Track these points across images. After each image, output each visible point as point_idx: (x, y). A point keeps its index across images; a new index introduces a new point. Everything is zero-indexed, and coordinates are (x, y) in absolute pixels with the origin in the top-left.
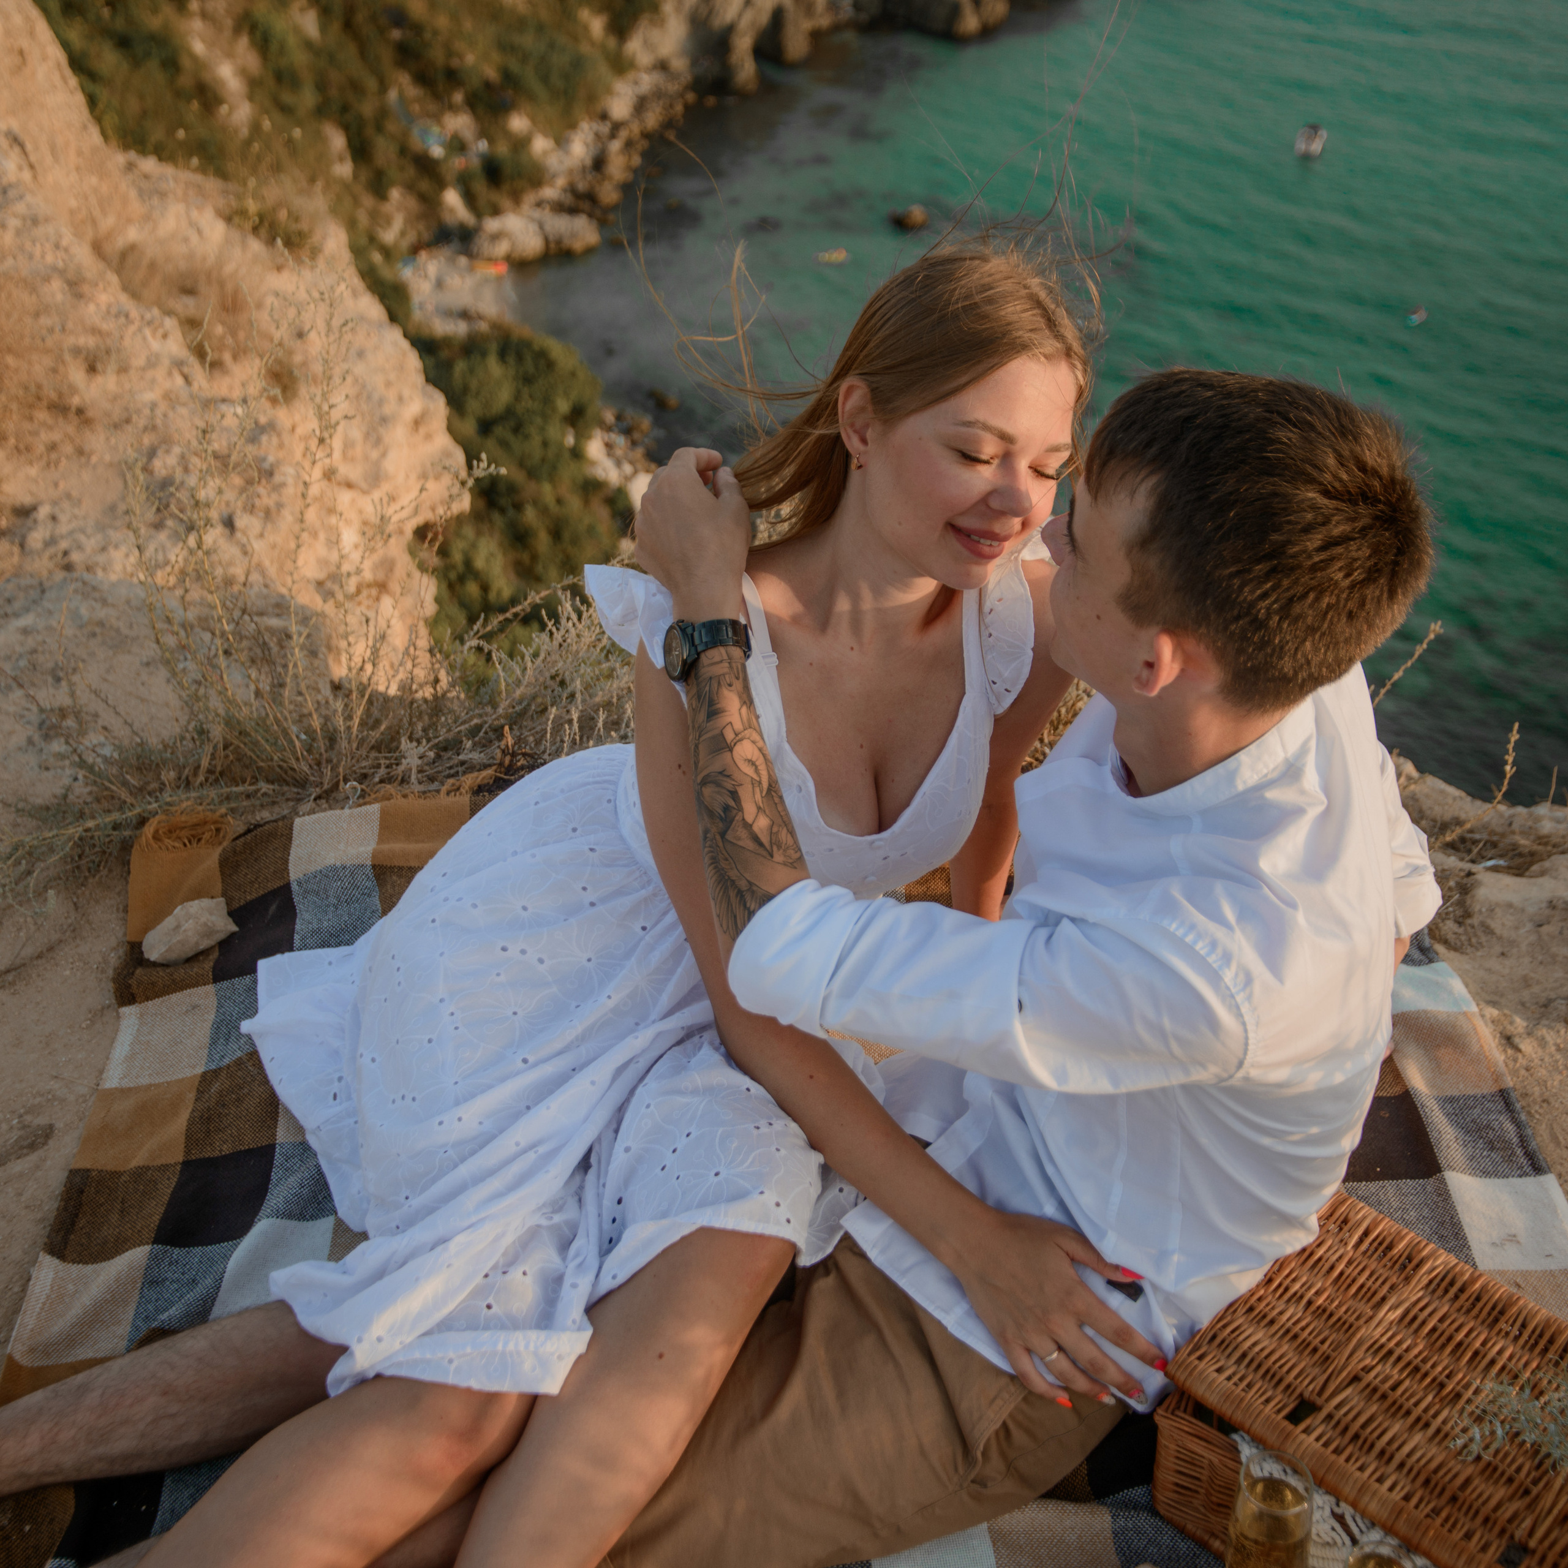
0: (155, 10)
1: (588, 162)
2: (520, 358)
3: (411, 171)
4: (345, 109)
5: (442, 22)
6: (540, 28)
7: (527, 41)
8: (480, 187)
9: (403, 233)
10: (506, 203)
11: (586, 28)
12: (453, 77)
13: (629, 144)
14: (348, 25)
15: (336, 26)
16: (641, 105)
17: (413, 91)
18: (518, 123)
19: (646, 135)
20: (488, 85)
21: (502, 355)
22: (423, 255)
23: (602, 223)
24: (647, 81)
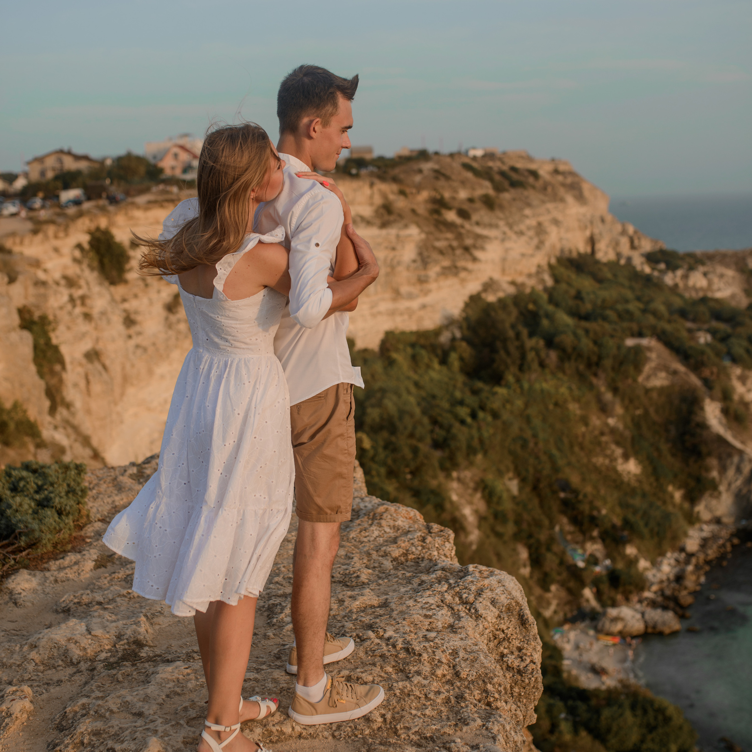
0: (435, 477)
1: (672, 577)
2: (645, 712)
3: (565, 575)
4: (530, 536)
5: (589, 489)
6: (644, 495)
7: (637, 502)
8: (605, 587)
9: (555, 612)
10: (620, 598)
11: (672, 497)
12: (594, 521)
13: (697, 567)
14: (535, 488)
15: (528, 489)
16: (704, 543)
17: (569, 528)
18: (630, 550)
19: (708, 562)
20: (614, 526)
21: (633, 707)
22: (566, 627)
23: (682, 617)
24: (707, 530)
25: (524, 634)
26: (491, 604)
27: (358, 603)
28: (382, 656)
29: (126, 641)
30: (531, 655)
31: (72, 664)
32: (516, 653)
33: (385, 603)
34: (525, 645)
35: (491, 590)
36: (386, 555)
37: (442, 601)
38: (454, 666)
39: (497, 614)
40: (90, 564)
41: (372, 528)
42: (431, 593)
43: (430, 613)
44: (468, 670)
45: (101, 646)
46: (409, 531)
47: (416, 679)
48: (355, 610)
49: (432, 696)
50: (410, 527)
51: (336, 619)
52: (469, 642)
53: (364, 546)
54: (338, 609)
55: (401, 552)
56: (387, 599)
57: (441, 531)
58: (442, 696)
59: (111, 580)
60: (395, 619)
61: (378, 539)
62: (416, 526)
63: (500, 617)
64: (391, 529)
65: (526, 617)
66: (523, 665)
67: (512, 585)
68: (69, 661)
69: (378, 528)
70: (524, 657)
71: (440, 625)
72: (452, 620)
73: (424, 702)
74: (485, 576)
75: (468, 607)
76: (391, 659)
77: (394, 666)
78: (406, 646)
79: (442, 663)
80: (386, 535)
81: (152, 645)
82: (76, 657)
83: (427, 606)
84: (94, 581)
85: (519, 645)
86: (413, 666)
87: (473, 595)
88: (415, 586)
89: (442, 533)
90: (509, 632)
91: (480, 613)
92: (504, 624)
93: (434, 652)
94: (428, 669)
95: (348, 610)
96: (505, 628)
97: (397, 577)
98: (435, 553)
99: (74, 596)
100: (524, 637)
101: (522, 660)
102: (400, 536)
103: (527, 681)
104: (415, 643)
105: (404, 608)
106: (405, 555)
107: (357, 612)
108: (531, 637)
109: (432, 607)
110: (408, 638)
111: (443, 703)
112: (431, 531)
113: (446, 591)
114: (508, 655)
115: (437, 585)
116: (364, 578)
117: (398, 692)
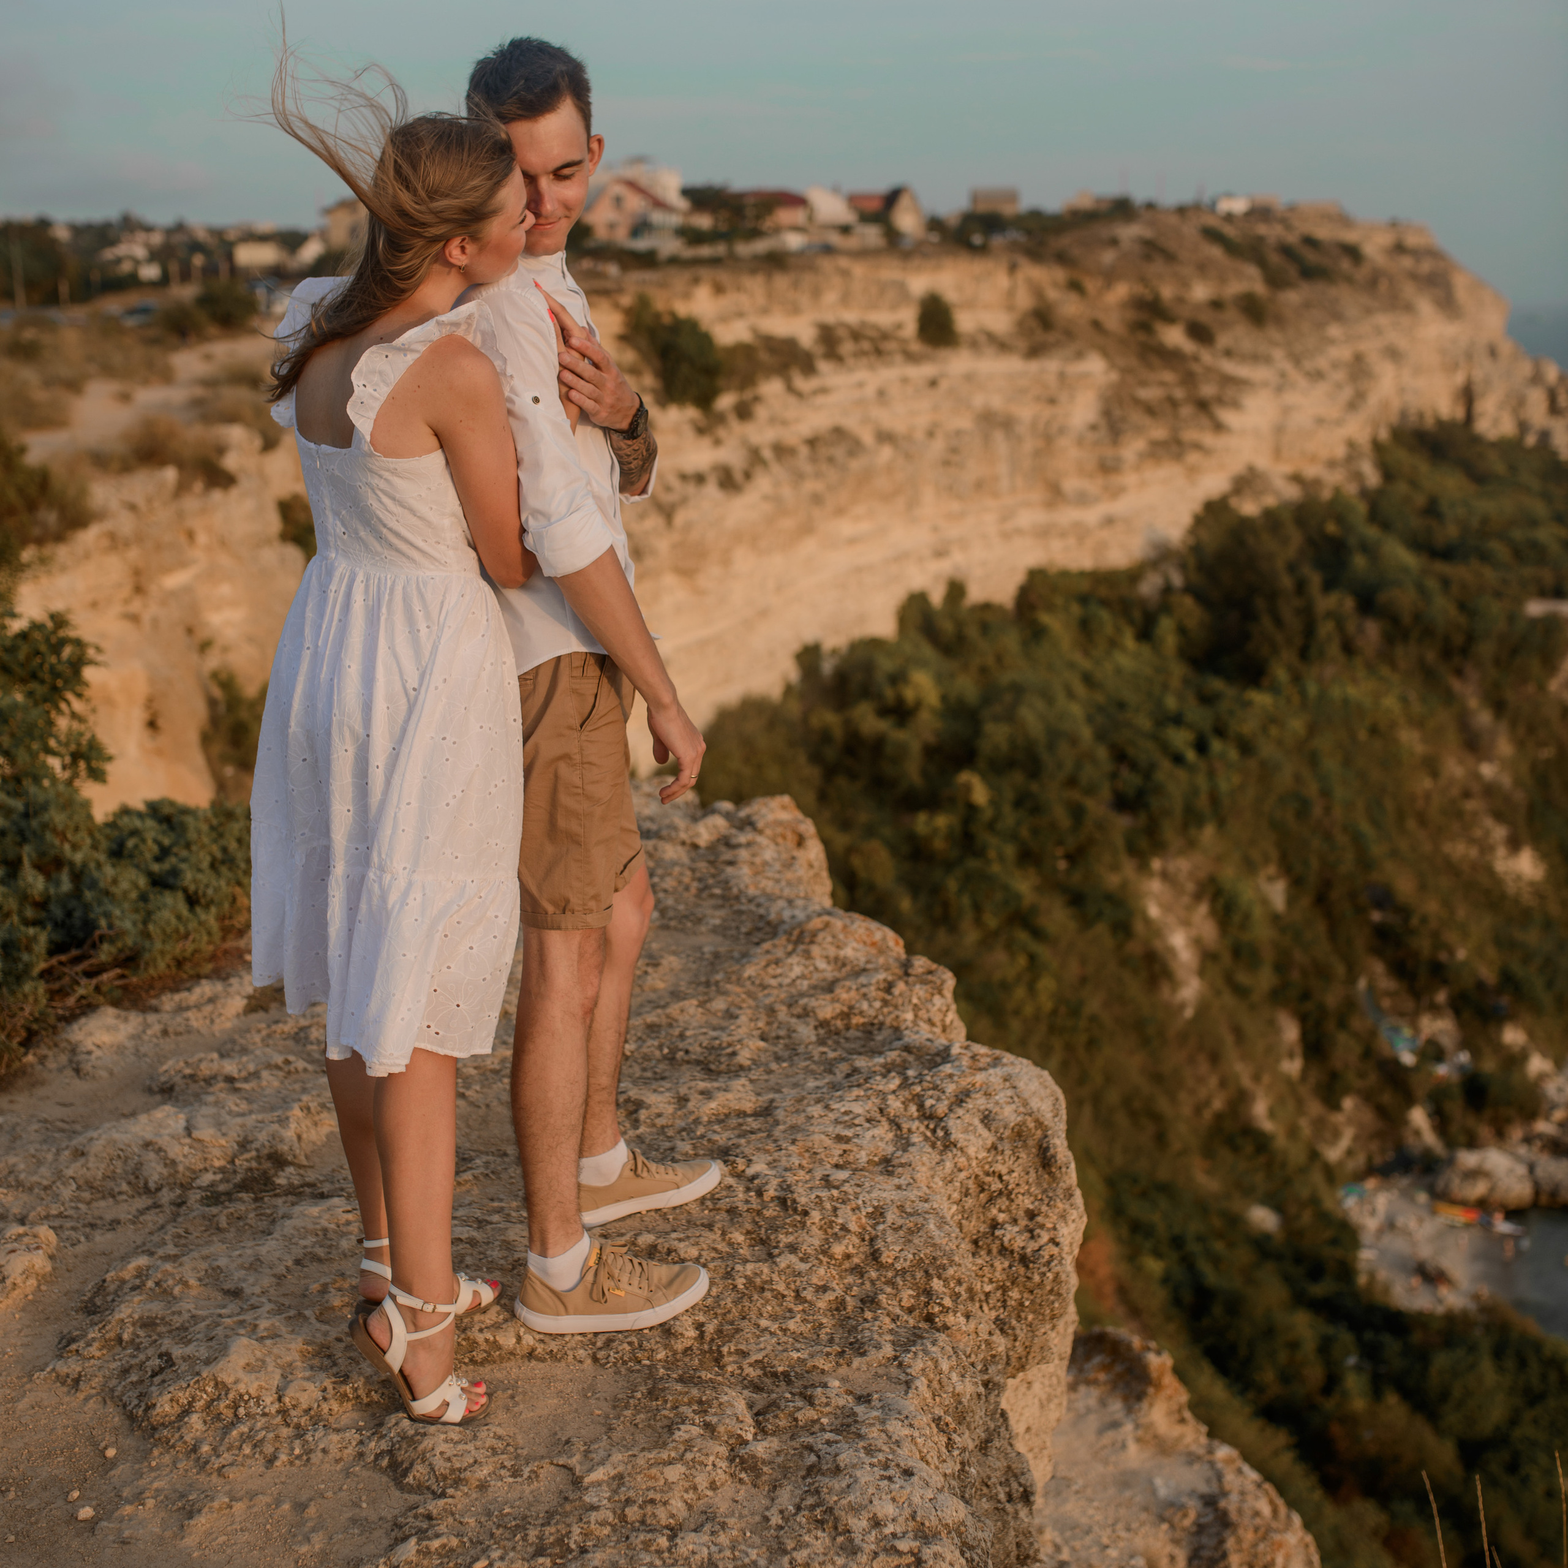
0: (1115, 867)
2: (1522, 1364)
3: (1373, 1078)
4: (1306, 996)
5: (1432, 907)
6: (1548, 924)
7: (1532, 937)
8: (1455, 1108)
9: (1350, 1153)
10: (1485, 1131)
12: (1439, 972)
14: (1321, 900)
15: (1306, 901)
17: (1386, 983)
18: (1513, 1036)
20: (1480, 985)
21: (1498, 1353)
22: (1371, 1184)
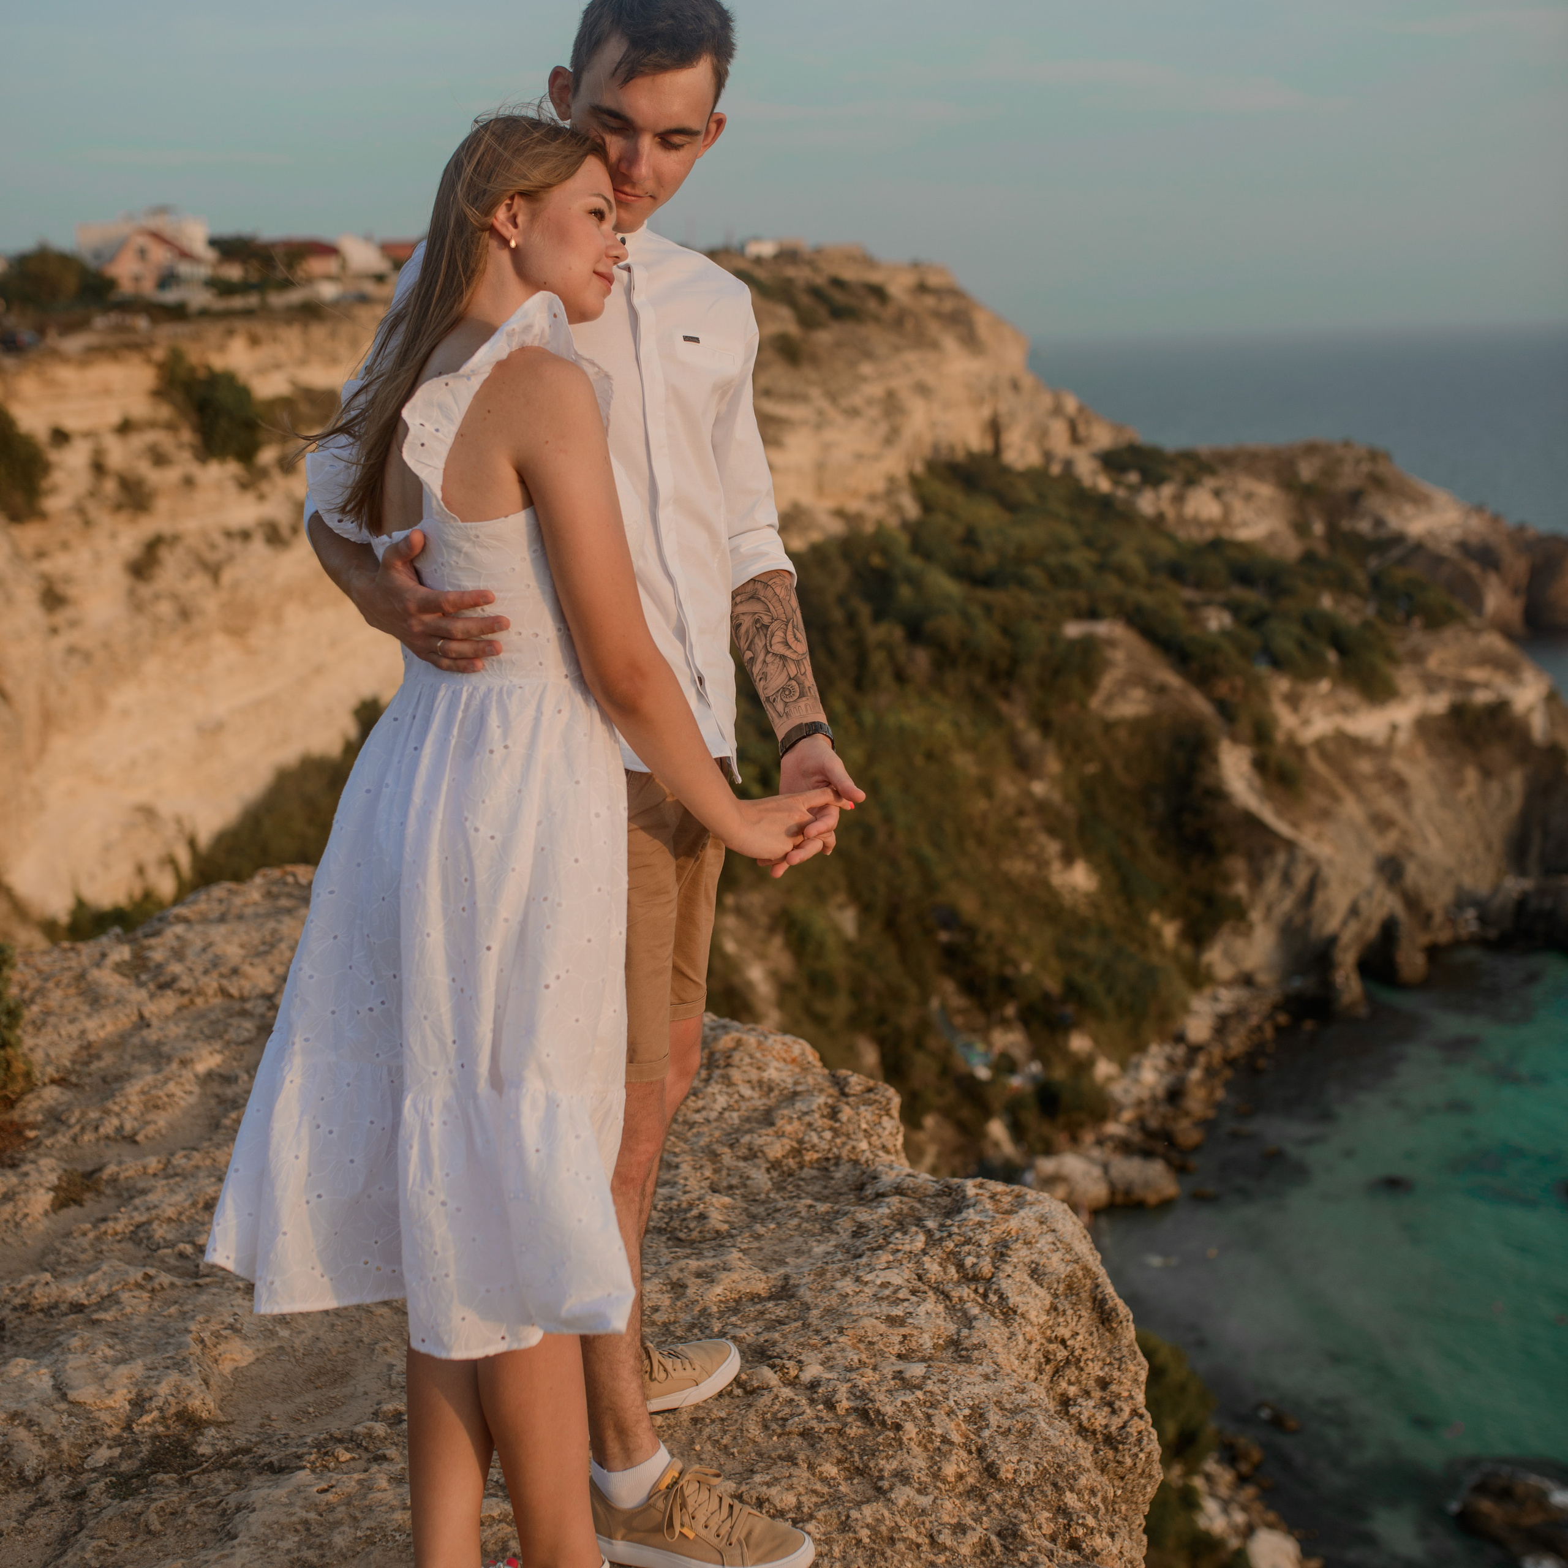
1: (1160, 1092)
3: (951, 1095)
4: (882, 1020)
5: (995, 924)
6: (1104, 933)
7: (1090, 946)
8: (1030, 1117)
10: (1061, 1138)
11: (1158, 935)
12: (1007, 986)
13: (1210, 1072)
14: (891, 925)
15: (876, 927)
16: (1222, 1025)
17: (958, 1001)
18: (1079, 1043)
19: (1230, 1062)
20: (1046, 997)
23: (1180, 1169)
24: (1227, 998)
25: (1109, 1346)
26: (1032, 1277)
27: (719, 1290)
28: (806, 1434)
29: (155, 1414)
30: (1131, 1397)
31: (23, 1481)
32: (1097, 1394)
33: (783, 1288)
34: (1116, 1374)
35: (1028, 1243)
36: (752, 1155)
37: (920, 1278)
38: (980, 1451)
39: (1047, 1303)
40: (42, 1199)
41: (710, 1090)
42: (891, 1258)
43: (898, 1311)
44: (1015, 1459)
45: (94, 1429)
46: (795, 1094)
47: (903, 1495)
48: (715, 1309)
49: (946, 1538)
50: (796, 1083)
51: (672, 1333)
52: (1007, 1385)
53: (698, 1135)
54: (672, 1306)
55: (788, 1147)
56: (786, 1277)
57: (870, 1090)
58: (973, 1538)
59: (98, 1239)
60: (817, 1332)
61: (727, 1114)
62: (810, 1080)
63: (1056, 1309)
64: (753, 1088)
65: (1110, 1303)
66: (1116, 1422)
67: (1070, 1227)
68: (15, 1474)
69: (725, 1089)
70: (1117, 1404)
71: (927, 1341)
72: (952, 1328)
73: (931, 1557)
74: (1007, 1207)
75: (981, 1290)
76: (830, 1440)
77: (839, 1462)
78: (859, 1403)
79: (952, 1443)
80: (744, 1105)
81: (223, 1419)
82: (33, 1462)
83: (887, 1292)
84: (57, 1244)
85: (1101, 1374)
86: (888, 1458)
87: (988, 1259)
88: (845, 1237)
89: (872, 1095)
90: (1076, 1343)
91: (1011, 1302)
92: (1066, 1326)
93: (929, 1417)
94: (923, 1464)
95: (697, 1309)
96: (1067, 1335)
97: (796, 1214)
98: (864, 1145)
99: (13, 1289)
100: (1110, 1352)
101: (1114, 1412)
102: (778, 1106)
103: (1129, 1461)
104: (881, 1397)
105: (834, 1300)
106: (797, 1152)
107: (722, 1313)
108: (1125, 1351)
109: (901, 1295)
110: (862, 1383)
111: (975, 1555)
112: (847, 1090)
113: (924, 1252)
114: (1079, 1400)
115: (898, 1235)
116: (717, 1220)
117: (864, 1534)
